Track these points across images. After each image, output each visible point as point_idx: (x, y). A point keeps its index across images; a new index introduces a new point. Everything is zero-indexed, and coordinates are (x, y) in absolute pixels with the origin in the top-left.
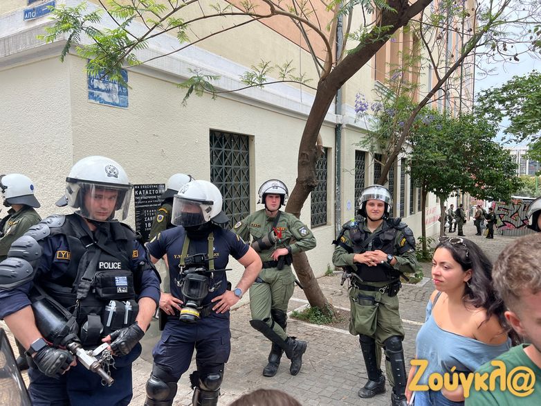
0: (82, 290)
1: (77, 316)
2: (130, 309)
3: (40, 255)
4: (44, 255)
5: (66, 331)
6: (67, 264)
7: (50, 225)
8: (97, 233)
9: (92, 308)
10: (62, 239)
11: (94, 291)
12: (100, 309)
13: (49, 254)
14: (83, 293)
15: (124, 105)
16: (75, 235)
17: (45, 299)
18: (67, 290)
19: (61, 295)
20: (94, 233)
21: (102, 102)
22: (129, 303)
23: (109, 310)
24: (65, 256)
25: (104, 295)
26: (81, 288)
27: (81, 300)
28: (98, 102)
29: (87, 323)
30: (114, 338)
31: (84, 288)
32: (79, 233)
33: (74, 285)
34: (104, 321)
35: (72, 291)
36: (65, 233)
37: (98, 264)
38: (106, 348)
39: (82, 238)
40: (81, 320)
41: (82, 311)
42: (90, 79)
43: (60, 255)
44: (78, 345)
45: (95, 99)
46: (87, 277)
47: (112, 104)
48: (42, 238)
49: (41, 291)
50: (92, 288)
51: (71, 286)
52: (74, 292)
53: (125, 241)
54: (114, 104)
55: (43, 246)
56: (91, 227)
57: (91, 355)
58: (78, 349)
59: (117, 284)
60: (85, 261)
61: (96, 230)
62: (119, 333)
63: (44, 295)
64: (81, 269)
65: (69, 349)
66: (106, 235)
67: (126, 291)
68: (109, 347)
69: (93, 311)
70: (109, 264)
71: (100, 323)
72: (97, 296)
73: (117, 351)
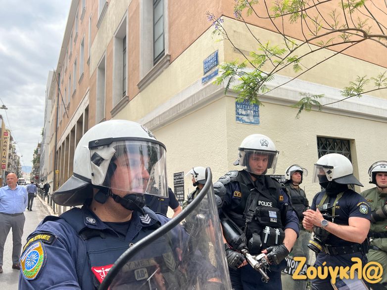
0: (248, 217)
1: (246, 233)
2: (279, 234)
3: (225, 193)
4: (227, 194)
5: (240, 241)
6: (240, 200)
7: (231, 176)
8: (257, 182)
9: (255, 230)
10: (237, 185)
11: (256, 219)
12: (260, 231)
13: (230, 193)
14: (249, 219)
15: (257, 123)
16: (244, 183)
17: (228, 220)
18: (240, 216)
19: (237, 219)
20: (255, 182)
21: (244, 122)
22: (278, 230)
23: (265, 232)
24: (239, 195)
25: (262, 222)
26: (248, 216)
27: (248, 223)
28: (242, 122)
29: (252, 238)
30: (269, 251)
31: (250, 216)
32: (247, 182)
33: (244, 213)
34: (262, 239)
35: (243, 217)
36: (239, 181)
37: (258, 202)
38: (264, 257)
39: (248, 185)
40: (249, 236)
41: (249, 230)
42: (237, 109)
43: (236, 194)
44: (247, 251)
45: (240, 120)
46: (252, 209)
47: (250, 123)
48: (226, 183)
49: (226, 215)
50: (254, 216)
51: (242, 214)
52: (244, 218)
53: (275, 189)
54: (251, 123)
55: (227, 188)
56: (254, 179)
57: (255, 259)
58: (247, 254)
59: (270, 216)
60: (250, 199)
61: (256, 180)
62: (272, 249)
63: (227, 218)
64: (248, 204)
65: (242, 253)
66: (263, 184)
67: (276, 221)
68: (266, 256)
69: (255, 232)
70: (264, 203)
71: (260, 240)
72: (257, 222)
73: (271, 260)
